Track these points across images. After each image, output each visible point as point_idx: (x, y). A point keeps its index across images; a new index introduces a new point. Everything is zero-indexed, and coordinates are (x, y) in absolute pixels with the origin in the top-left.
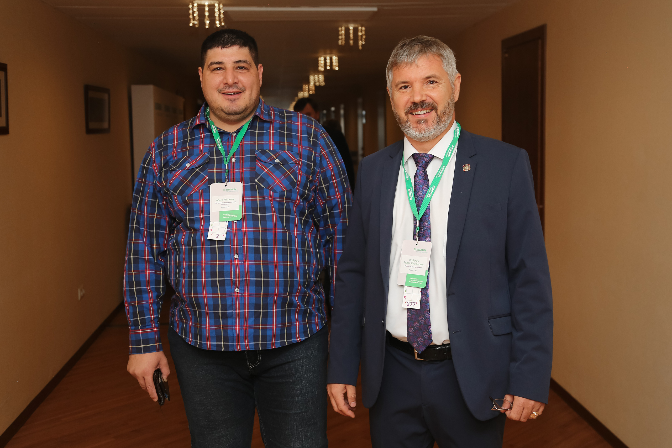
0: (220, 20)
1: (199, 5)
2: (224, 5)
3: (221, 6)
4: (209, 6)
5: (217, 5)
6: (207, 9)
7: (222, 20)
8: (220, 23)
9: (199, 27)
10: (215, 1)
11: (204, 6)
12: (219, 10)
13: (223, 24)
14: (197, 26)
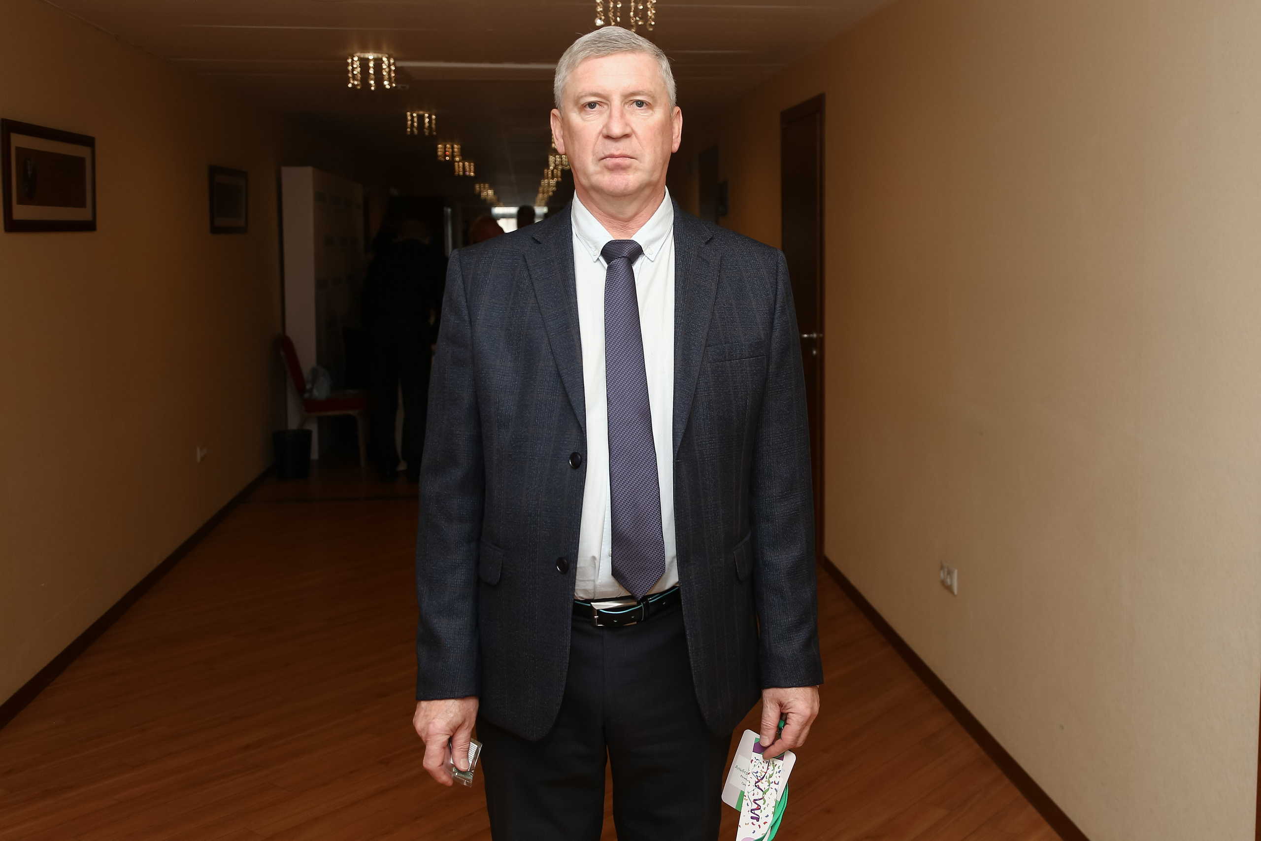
0: (390, 79)
1: (360, 59)
2: (395, 60)
3: (392, 61)
4: (375, 60)
5: (385, 59)
6: (371, 64)
7: (393, 80)
8: (390, 84)
9: (361, 88)
10: (383, 55)
11: (368, 60)
12: (389, 66)
13: (394, 85)
14: (359, 87)
